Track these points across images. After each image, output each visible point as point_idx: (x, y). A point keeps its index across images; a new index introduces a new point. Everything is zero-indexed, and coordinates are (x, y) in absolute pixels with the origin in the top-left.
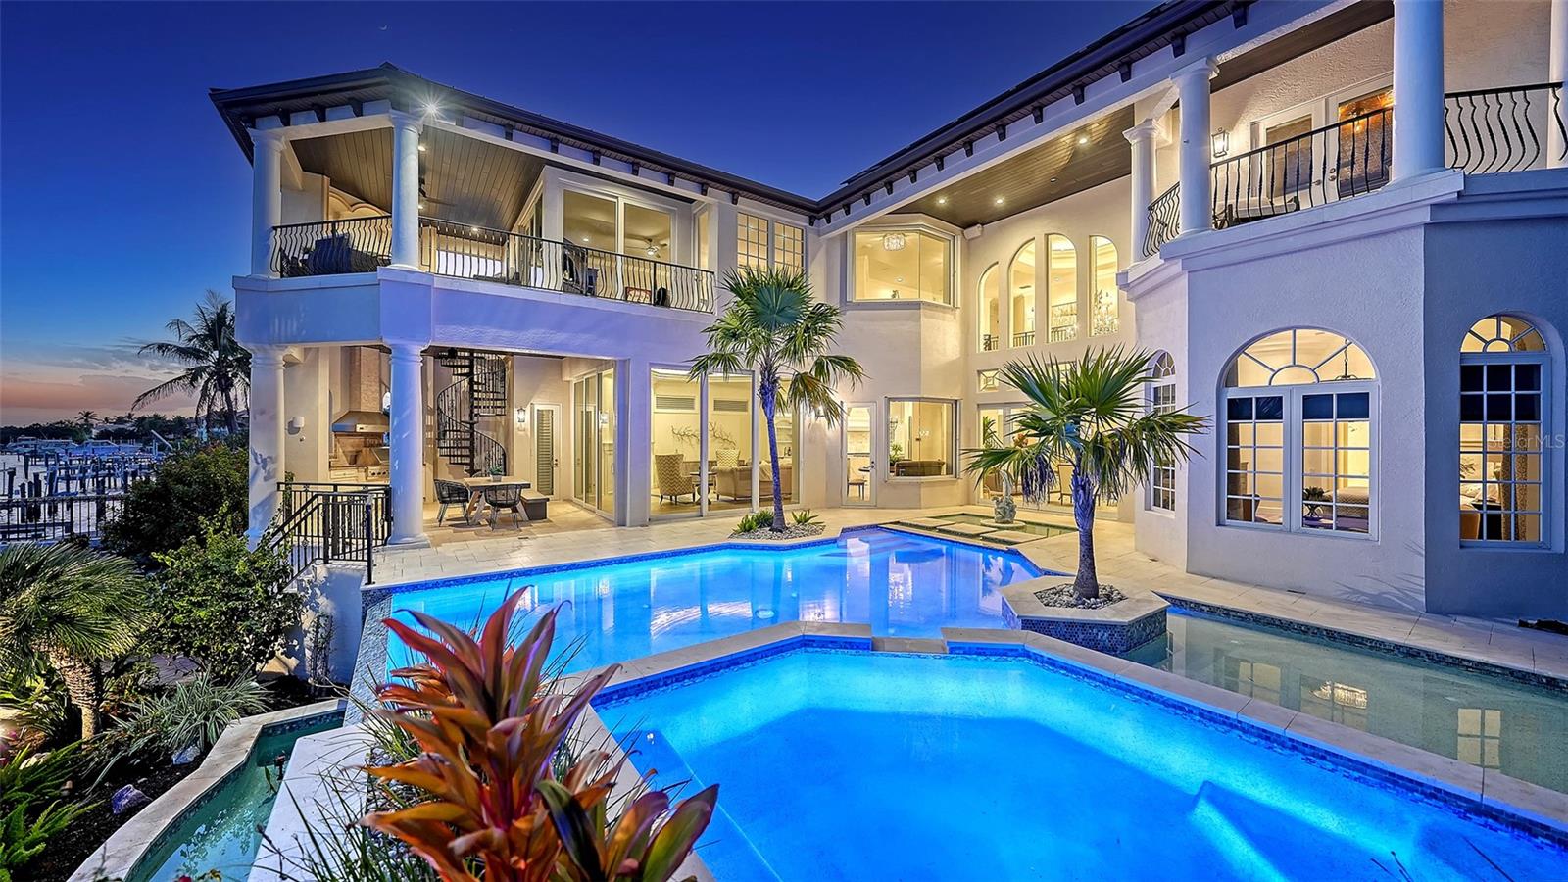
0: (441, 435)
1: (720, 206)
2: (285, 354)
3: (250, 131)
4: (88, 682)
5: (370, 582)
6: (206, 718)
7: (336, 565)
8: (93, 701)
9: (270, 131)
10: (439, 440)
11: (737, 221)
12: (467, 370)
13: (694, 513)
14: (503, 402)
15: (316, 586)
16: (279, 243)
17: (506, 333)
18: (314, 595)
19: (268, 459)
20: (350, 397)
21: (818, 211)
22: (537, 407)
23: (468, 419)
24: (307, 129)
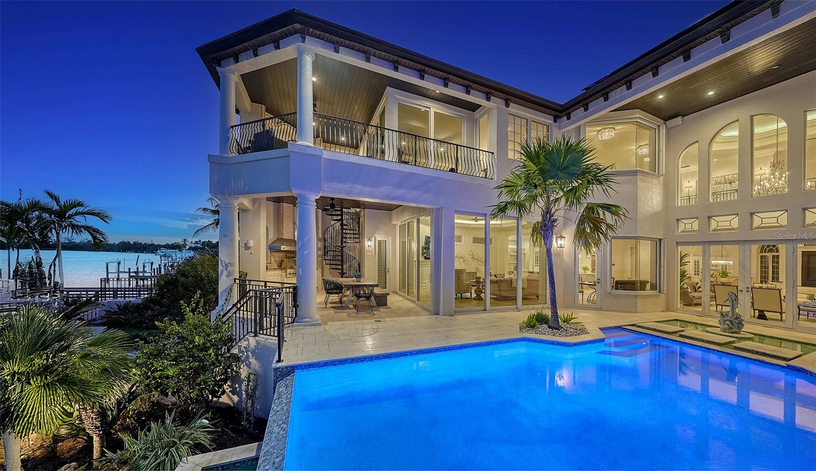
0: (325, 254)
1: (498, 108)
2: (239, 202)
3: (218, 68)
4: (96, 419)
5: (279, 361)
6: (167, 454)
7: (261, 338)
8: (100, 431)
9: (228, 68)
10: (325, 256)
11: (508, 120)
12: (339, 217)
13: (481, 308)
14: (359, 235)
15: (249, 351)
16: (234, 135)
17: (367, 189)
18: (248, 357)
19: (229, 264)
20: (278, 231)
21: (561, 112)
22: (378, 239)
23: (340, 245)
24: (249, 65)
